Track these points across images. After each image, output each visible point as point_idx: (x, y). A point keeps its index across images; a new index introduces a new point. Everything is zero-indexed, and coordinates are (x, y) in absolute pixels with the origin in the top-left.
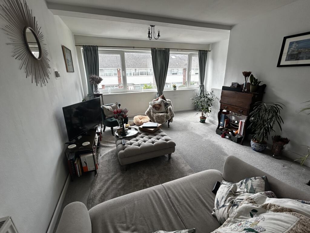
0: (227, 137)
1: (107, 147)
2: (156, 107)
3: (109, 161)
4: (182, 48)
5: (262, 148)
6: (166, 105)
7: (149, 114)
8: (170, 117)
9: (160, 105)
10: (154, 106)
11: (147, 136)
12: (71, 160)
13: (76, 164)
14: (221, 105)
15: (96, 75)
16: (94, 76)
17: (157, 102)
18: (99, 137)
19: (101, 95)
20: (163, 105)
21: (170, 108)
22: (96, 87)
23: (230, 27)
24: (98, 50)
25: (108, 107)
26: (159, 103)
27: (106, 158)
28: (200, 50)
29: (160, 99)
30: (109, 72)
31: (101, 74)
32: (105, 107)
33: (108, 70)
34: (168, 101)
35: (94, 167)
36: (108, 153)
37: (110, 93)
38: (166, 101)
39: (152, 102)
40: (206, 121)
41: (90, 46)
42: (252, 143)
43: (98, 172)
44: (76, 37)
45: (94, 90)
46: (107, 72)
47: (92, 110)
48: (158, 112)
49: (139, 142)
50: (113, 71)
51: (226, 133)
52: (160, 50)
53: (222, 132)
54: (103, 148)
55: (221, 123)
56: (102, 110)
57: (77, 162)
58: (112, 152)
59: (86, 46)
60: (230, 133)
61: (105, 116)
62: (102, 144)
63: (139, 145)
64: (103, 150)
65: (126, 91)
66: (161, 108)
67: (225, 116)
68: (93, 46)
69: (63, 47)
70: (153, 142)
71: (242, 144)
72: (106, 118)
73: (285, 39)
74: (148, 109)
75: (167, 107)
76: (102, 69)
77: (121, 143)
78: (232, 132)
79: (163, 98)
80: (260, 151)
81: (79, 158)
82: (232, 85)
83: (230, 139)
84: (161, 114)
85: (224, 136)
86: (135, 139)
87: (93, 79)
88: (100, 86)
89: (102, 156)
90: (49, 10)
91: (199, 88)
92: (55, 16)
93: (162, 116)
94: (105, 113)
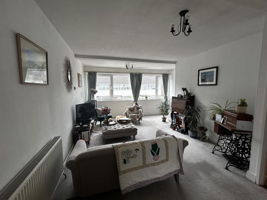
0: (176, 130)
1: (96, 133)
2: (131, 110)
3: (97, 139)
4: (151, 73)
5: (194, 135)
6: (138, 108)
7: (126, 114)
8: (140, 116)
9: (134, 108)
10: (130, 109)
11: (121, 125)
12: (76, 133)
13: (79, 136)
14: (172, 108)
15: (94, 89)
16: (93, 89)
17: (132, 107)
18: (92, 126)
19: (96, 101)
20: (136, 108)
21: (140, 111)
22: (93, 96)
23: (175, 63)
24: (96, 74)
25: (100, 109)
26: (133, 107)
27: (96, 138)
28: (163, 74)
29: (134, 105)
30: (103, 87)
31: (97, 88)
32: (98, 108)
33: (103, 85)
34: (140, 106)
35: (88, 140)
36: (97, 136)
37: (102, 101)
38: (138, 106)
39: (129, 106)
40: (167, 121)
41: (92, 72)
42: (189, 132)
43: (90, 143)
44: (85, 67)
45: (92, 98)
46: (101, 87)
47: (89, 111)
48: (133, 113)
49: (116, 127)
50: (106, 86)
51: (176, 127)
52: (136, 74)
53: (173, 127)
54: (94, 133)
55: (173, 121)
56: (96, 111)
57: (80, 135)
58: (99, 135)
59: (89, 72)
60: (178, 127)
61: (97, 114)
62: (93, 131)
63: (115, 129)
64: (94, 134)
65: (112, 99)
66: (134, 110)
67: (175, 116)
68: (94, 72)
69: (78, 74)
70: (124, 128)
71: (184, 134)
72: (98, 115)
73: (199, 71)
74: (126, 111)
75: (138, 110)
76: (98, 85)
77: (105, 128)
78: (179, 126)
79: (136, 104)
80: (194, 137)
81: (81, 133)
82: (178, 96)
83: (178, 131)
84: (134, 114)
85: (174, 129)
86: (113, 126)
87: (92, 91)
88: (95, 96)
89: (93, 137)
90: (75, 58)
91: (164, 98)
92: (77, 60)
93: (134, 115)
94: (97, 113)
